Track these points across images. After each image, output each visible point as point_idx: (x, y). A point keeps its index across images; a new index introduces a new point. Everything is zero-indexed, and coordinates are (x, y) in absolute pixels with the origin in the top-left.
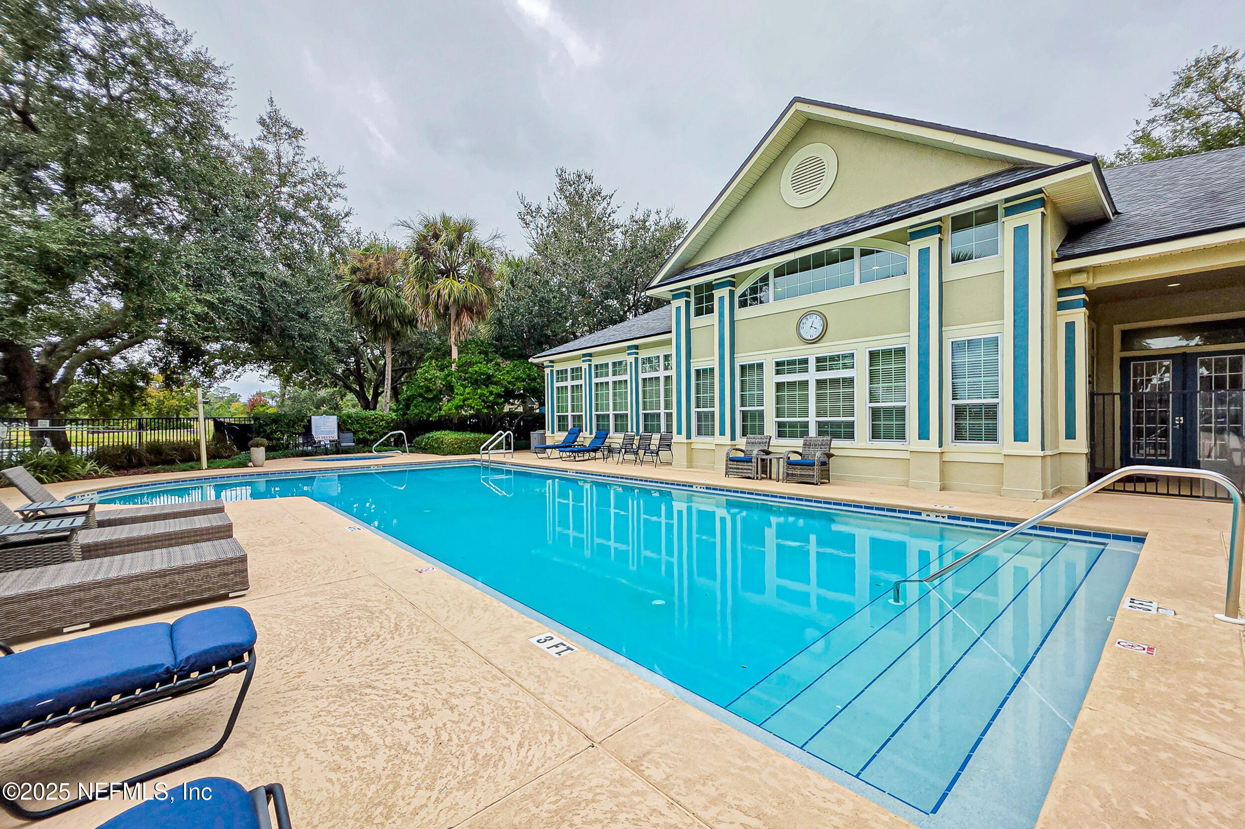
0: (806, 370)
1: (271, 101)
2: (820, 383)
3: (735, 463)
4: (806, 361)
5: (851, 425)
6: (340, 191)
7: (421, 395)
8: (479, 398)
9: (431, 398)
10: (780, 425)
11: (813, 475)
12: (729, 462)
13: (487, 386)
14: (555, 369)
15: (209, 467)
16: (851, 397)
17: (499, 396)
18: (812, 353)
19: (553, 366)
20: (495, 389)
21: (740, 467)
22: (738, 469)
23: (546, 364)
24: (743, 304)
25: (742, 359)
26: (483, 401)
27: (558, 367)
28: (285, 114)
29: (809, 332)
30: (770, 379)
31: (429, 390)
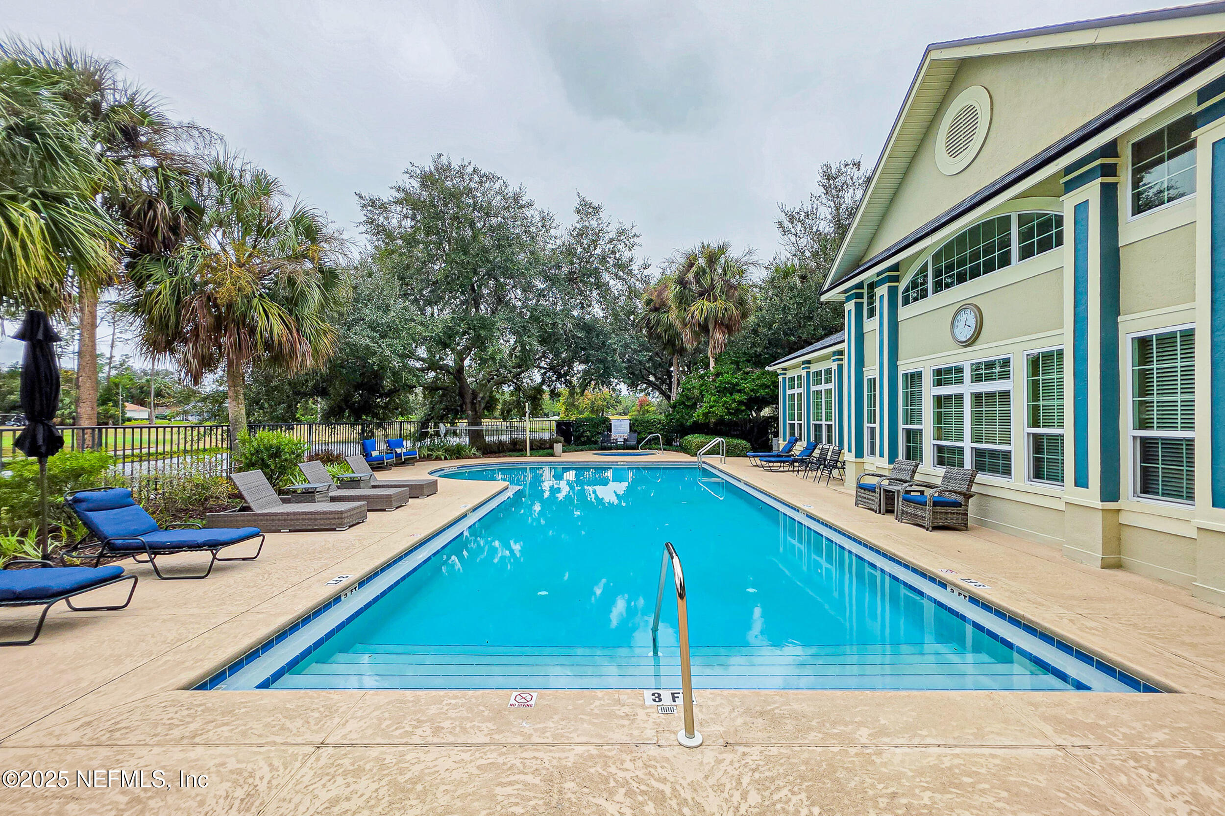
0: (960, 381)
1: (579, 194)
2: (977, 398)
3: (863, 491)
4: (959, 370)
5: (1007, 455)
6: (636, 240)
7: (683, 403)
8: (723, 406)
9: (689, 406)
10: (940, 449)
11: (925, 517)
12: (860, 490)
13: (731, 394)
14: (787, 376)
15: (531, 455)
16: (1006, 418)
17: (741, 403)
18: (967, 358)
19: (785, 374)
20: (737, 397)
21: (867, 496)
22: (865, 498)
23: (779, 371)
24: (906, 302)
25: (905, 367)
26: (727, 408)
27: (790, 374)
28: (588, 199)
29: (964, 332)
30: (929, 391)
31: (689, 399)
